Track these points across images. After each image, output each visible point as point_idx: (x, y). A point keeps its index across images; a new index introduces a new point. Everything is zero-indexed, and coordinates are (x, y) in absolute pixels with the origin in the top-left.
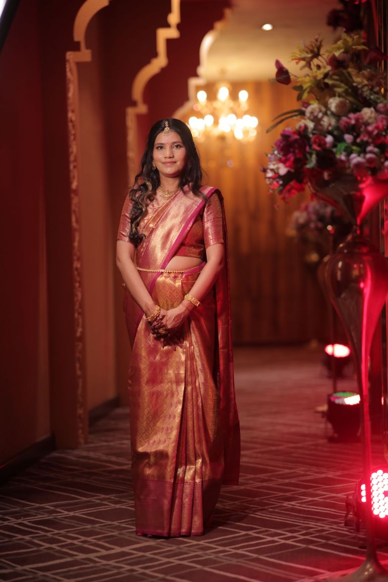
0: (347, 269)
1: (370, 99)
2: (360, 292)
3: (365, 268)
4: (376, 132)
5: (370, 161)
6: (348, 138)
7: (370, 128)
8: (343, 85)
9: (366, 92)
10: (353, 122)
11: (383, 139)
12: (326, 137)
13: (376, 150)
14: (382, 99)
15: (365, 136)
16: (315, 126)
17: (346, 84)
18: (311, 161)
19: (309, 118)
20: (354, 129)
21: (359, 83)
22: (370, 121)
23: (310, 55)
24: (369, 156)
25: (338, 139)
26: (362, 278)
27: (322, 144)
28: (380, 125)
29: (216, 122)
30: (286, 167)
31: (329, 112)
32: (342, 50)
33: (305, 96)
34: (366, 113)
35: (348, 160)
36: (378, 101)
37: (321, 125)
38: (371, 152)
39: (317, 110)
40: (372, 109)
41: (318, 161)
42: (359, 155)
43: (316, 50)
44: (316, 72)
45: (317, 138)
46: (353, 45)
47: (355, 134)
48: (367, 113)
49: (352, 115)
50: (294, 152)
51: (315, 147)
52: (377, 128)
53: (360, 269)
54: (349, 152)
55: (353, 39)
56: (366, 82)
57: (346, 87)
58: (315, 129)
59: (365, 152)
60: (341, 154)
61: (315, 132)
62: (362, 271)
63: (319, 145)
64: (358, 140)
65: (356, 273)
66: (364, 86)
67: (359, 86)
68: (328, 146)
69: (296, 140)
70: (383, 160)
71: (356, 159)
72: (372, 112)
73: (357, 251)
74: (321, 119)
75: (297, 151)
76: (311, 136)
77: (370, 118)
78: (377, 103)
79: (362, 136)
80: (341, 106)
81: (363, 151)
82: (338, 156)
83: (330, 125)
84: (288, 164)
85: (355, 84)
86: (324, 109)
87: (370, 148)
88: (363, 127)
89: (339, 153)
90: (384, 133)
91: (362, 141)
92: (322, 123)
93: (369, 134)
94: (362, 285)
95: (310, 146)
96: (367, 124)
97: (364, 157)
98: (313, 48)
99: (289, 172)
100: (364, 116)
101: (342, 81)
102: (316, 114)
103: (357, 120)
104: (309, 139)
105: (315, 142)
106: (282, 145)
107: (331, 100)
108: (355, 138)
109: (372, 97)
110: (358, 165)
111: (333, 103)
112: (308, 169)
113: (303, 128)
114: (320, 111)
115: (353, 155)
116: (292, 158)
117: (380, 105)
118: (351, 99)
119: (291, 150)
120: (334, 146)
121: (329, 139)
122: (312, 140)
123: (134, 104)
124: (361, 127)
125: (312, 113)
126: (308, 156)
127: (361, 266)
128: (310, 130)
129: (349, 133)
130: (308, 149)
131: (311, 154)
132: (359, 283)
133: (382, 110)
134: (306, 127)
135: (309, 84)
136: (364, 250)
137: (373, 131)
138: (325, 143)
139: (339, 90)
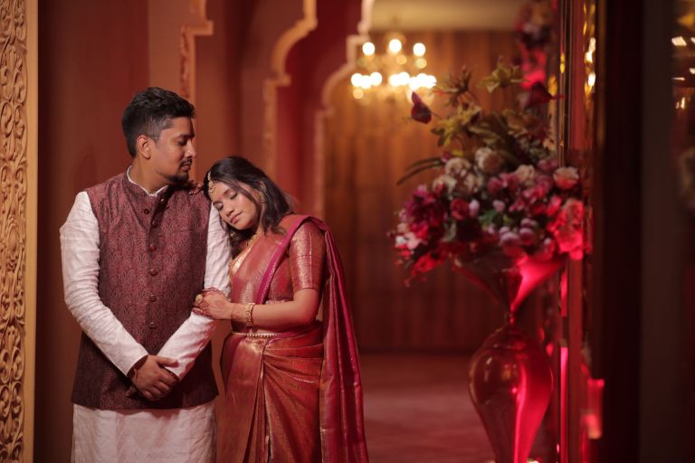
0: (496, 369)
1: (529, 153)
2: (512, 400)
3: (519, 370)
4: (534, 200)
5: (525, 237)
6: (499, 205)
7: (527, 194)
8: (494, 134)
9: (523, 143)
10: (505, 184)
11: (544, 207)
12: (469, 201)
13: (533, 223)
14: (543, 155)
15: (520, 204)
16: (457, 185)
17: (498, 133)
18: (450, 234)
19: (450, 175)
20: (507, 194)
21: (516, 132)
22: (528, 183)
23: (455, 90)
24: (524, 231)
25: (486, 206)
26: (515, 381)
27: (465, 212)
28: (541, 190)
29: (385, 81)
30: (418, 237)
31: (475, 168)
32: (497, 85)
33: (447, 142)
34: (523, 173)
35: (497, 235)
36: (540, 156)
37: (464, 186)
38: (526, 226)
39: (460, 166)
40: (531, 167)
41: (458, 233)
42: (511, 230)
43: (462, 84)
44: (462, 114)
45: (458, 202)
46: (512, 77)
47: (507, 200)
48: (525, 172)
49: (504, 176)
50: (428, 219)
51: (456, 214)
52: (535, 194)
53: (512, 370)
54: (499, 224)
55: (512, 71)
56: (525, 131)
57: (499, 137)
58: (455, 190)
59: (519, 226)
60: (488, 225)
61: (456, 194)
62: (515, 373)
63: (461, 213)
64: (511, 209)
65: (507, 374)
66: (521, 137)
67: (516, 136)
68: (472, 214)
69: (431, 205)
70: (542, 237)
71: (507, 234)
72: (530, 172)
73: (509, 347)
74: (464, 178)
75: (432, 219)
76: (451, 198)
77: (528, 179)
78: (538, 159)
79: (516, 203)
80: (491, 161)
81: (516, 224)
82: (485, 228)
83: (475, 185)
84: (420, 234)
85: (510, 133)
86: (468, 165)
87: (525, 221)
88: (519, 189)
89: (485, 224)
90: (545, 200)
91: (515, 210)
92: (466, 183)
93: (526, 201)
94: (514, 390)
95: (449, 214)
96: (524, 188)
97: (518, 233)
98: (459, 81)
99: (420, 245)
100: (520, 177)
101: (493, 130)
102: (458, 171)
103: (510, 182)
104: (448, 202)
105: (455, 208)
106: (413, 208)
107: (479, 152)
108: (508, 205)
109: (532, 151)
110: (509, 243)
111: (482, 156)
112: (445, 244)
113: (440, 188)
114: (464, 167)
115: (504, 229)
116: (426, 228)
117: (542, 162)
118: (504, 153)
119: (425, 216)
120: (480, 212)
121: (474, 205)
122: (452, 205)
123: (274, 75)
124: (516, 190)
125: (453, 170)
126: (446, 226)
127: (515, 366)
128: (450, 190)
129: (499, 199)
130: (446, 216)
131: (449, 224)
132: (511, 388)
133: (545, 168)
134: (445, 188)
135: (452, 129)
136: (519, 346)
137: (530, 198)
138: (468, 210)
139: (489, 142)
